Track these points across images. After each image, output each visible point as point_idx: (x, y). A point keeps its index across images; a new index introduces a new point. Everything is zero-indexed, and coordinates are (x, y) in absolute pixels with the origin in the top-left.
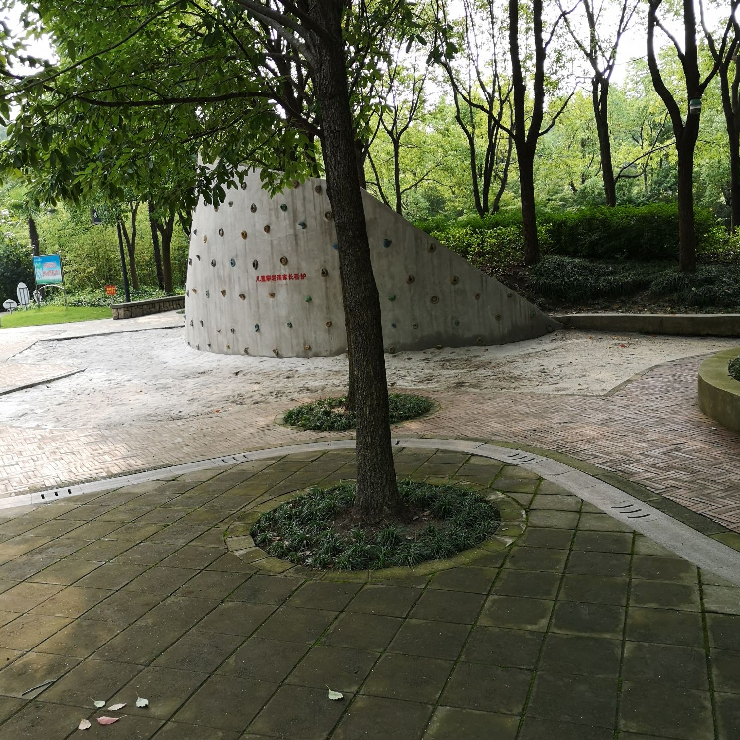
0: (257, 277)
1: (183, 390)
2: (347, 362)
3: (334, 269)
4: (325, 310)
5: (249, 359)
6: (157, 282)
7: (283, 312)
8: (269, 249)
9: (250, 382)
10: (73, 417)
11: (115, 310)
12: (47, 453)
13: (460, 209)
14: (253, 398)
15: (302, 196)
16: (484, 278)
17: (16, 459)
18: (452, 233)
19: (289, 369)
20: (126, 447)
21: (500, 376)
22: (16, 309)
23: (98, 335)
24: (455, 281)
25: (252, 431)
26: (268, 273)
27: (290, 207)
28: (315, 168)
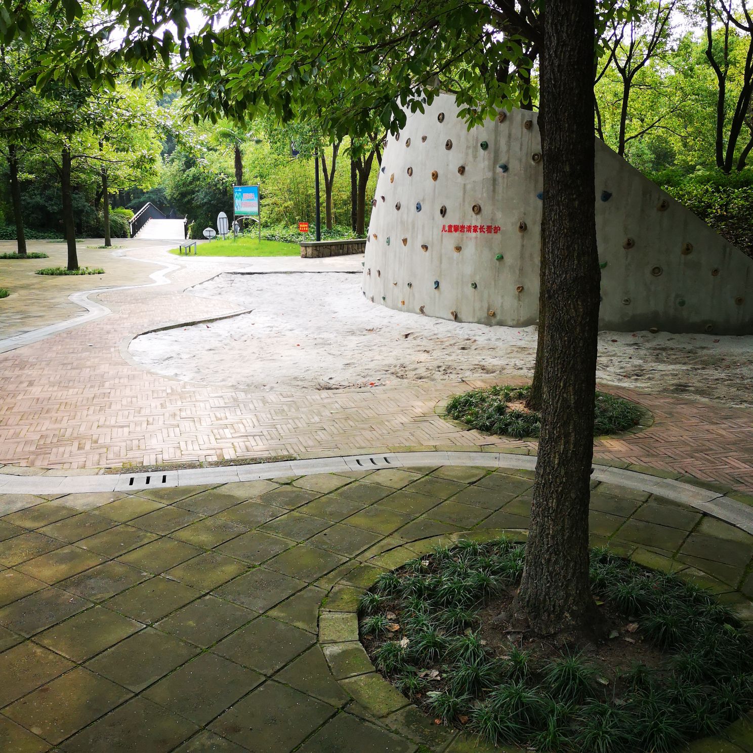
0: (444, 227)
1: (343, 348)
2: (536, 337)
3: (534, 223)
4: (517, 272)
5: (424, 320)
6: (351, 222)
7: (468, 270)
8: (461, 194)
9: (419, 348)
10: (215, 370)
11: (304, 248)
12: (167, 415)
13: (693, 163)
14: (417, 372)
15: (507, 132)
16: (728, 249)
17: (131, 418)
18: (688, 189)
19: (466, 337)
20: (255, 420)
21: (738, 381)
22: (215, 238)
23: (281, 273)
24: (688, 249)
25: (404, 419)
26: (456, 222)
27: (491, 146)
28: (527, 92)
